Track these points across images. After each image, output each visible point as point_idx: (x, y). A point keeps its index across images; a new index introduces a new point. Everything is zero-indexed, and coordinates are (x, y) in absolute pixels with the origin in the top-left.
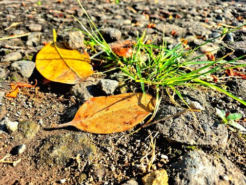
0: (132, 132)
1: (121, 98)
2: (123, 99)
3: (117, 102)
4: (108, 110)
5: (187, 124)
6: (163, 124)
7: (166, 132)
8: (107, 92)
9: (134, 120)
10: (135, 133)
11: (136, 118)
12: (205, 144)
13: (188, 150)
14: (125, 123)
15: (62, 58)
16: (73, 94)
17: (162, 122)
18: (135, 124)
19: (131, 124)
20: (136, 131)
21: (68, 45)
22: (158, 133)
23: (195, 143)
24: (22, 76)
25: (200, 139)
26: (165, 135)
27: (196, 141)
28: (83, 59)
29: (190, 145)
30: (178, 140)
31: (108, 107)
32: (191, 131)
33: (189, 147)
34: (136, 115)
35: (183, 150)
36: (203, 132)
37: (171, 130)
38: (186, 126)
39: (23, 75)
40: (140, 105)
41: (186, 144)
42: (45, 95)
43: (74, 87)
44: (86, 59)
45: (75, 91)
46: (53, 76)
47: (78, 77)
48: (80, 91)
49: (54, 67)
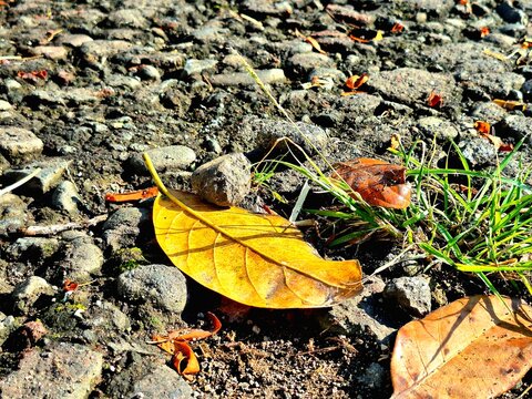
1: (454, 319)
2: (460, 319)
3: (453, 329)
4: (446, 351)
8: (421, 310)
9: (518, 360)
11: (520, 356)
15: (234, 241)
16: (338, 330)
19: (517, 370)
24: (166, 311)
31: (443, 344)
34: (516, 350)
39: (169, 307)
40: (501, 324)
42: (260, 347)
43: (333, 313)
44: (286, 228)
45: (342, 323)
46: (255, 293)
47: (328, 286)
48: (353, 320)
49: (235, 269)
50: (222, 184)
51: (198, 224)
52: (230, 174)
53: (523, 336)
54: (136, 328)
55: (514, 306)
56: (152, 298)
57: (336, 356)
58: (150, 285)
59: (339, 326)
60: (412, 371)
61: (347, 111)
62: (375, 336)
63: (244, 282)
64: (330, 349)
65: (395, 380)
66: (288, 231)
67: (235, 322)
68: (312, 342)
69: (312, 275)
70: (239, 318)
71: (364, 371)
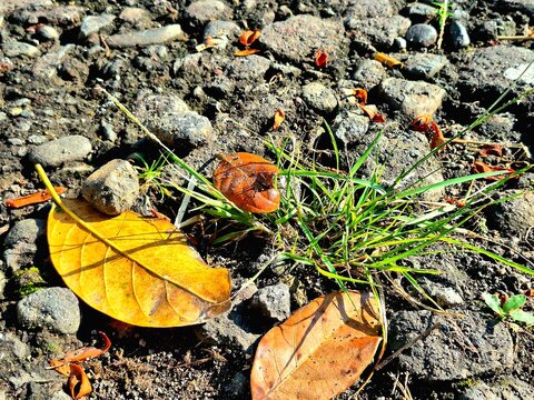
0: (361, 384)
1: (310, 321)
2: (314, 321)
3: (307, 333)
4: (299, 356)
5: (447, 343)
6: (410, 355)
7: (419, 369)
8: (280, 318)
9: (357, 361)
10: (368, 385)
11: (358, 357)
12: (483, 370)
13: (463, 388)
14: (344, 373)
15: (122, 255)
17: (407, 352)
18: (361, 370)
19: (355, 371)
20: (368, 381)
21: (114, 209)
22: (407, 374)
23: (469, 374)
24: (62, 335)
25: (474, 364)
26: (420, 375)
27: (470, 370)
28: (165, 237)
29: (462, 379)
30: (443, 377)
31: (297, 349)
32: (457, 354)
33: (462, 384)
34: (356, 351)
35: (454, 391)
36: (475, 350)
37: (427, 363)
38: (447, 347)
40: (349, 322)
41: (455, 381)
42: (144, 361)
43: (206, 327)
44: (171, 233)
45: (214, 336)
46: (139, 311)
47: (203, 301)
48: (223, 332)
49: (123, 286)
50: (109, 198)
51: (90, 238)
52: (117, 187)
53: (364, 335)
54: (35, 355)
55: (362, 301)
56: (48, 325)
57: (209, 366)
58: (45, 312)
59: (211, 339)
60: (268, 380)
61: (238, 79)
62: (241, 346)
63: (130, 299)
64: (203, 361)
65: (254, 390)
66: (173, 236)
67: (124, 337)
68: (189, 354)
69: (190, 289)
70: (128, 333)
71: (230, 381)
